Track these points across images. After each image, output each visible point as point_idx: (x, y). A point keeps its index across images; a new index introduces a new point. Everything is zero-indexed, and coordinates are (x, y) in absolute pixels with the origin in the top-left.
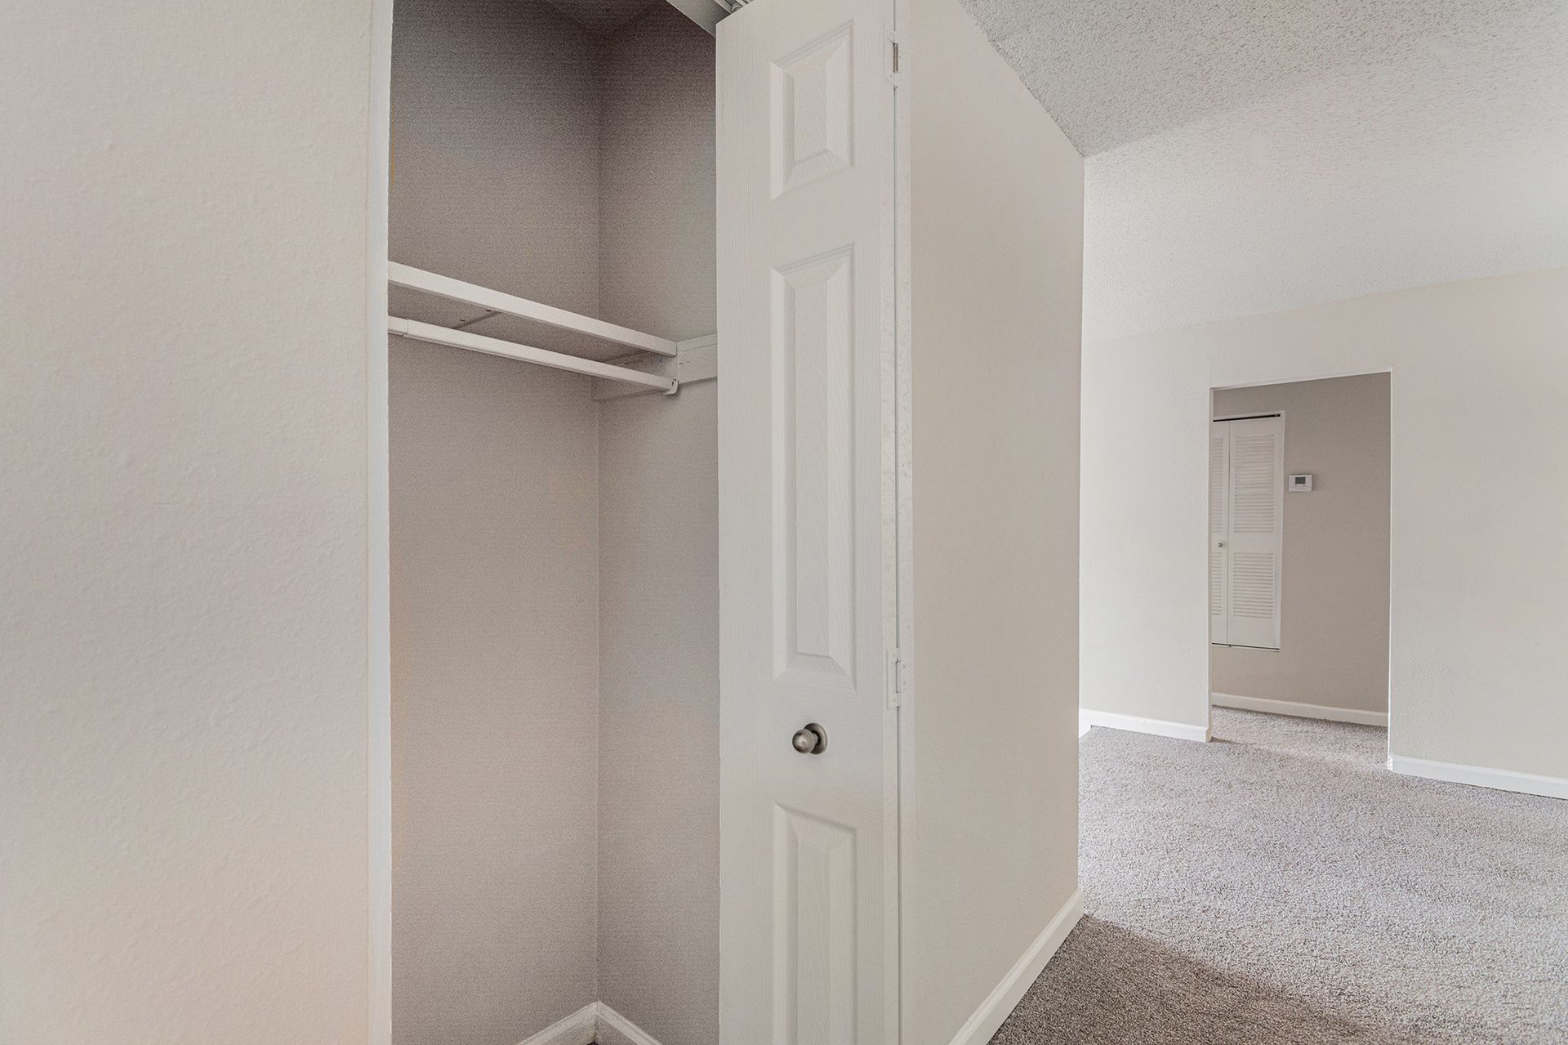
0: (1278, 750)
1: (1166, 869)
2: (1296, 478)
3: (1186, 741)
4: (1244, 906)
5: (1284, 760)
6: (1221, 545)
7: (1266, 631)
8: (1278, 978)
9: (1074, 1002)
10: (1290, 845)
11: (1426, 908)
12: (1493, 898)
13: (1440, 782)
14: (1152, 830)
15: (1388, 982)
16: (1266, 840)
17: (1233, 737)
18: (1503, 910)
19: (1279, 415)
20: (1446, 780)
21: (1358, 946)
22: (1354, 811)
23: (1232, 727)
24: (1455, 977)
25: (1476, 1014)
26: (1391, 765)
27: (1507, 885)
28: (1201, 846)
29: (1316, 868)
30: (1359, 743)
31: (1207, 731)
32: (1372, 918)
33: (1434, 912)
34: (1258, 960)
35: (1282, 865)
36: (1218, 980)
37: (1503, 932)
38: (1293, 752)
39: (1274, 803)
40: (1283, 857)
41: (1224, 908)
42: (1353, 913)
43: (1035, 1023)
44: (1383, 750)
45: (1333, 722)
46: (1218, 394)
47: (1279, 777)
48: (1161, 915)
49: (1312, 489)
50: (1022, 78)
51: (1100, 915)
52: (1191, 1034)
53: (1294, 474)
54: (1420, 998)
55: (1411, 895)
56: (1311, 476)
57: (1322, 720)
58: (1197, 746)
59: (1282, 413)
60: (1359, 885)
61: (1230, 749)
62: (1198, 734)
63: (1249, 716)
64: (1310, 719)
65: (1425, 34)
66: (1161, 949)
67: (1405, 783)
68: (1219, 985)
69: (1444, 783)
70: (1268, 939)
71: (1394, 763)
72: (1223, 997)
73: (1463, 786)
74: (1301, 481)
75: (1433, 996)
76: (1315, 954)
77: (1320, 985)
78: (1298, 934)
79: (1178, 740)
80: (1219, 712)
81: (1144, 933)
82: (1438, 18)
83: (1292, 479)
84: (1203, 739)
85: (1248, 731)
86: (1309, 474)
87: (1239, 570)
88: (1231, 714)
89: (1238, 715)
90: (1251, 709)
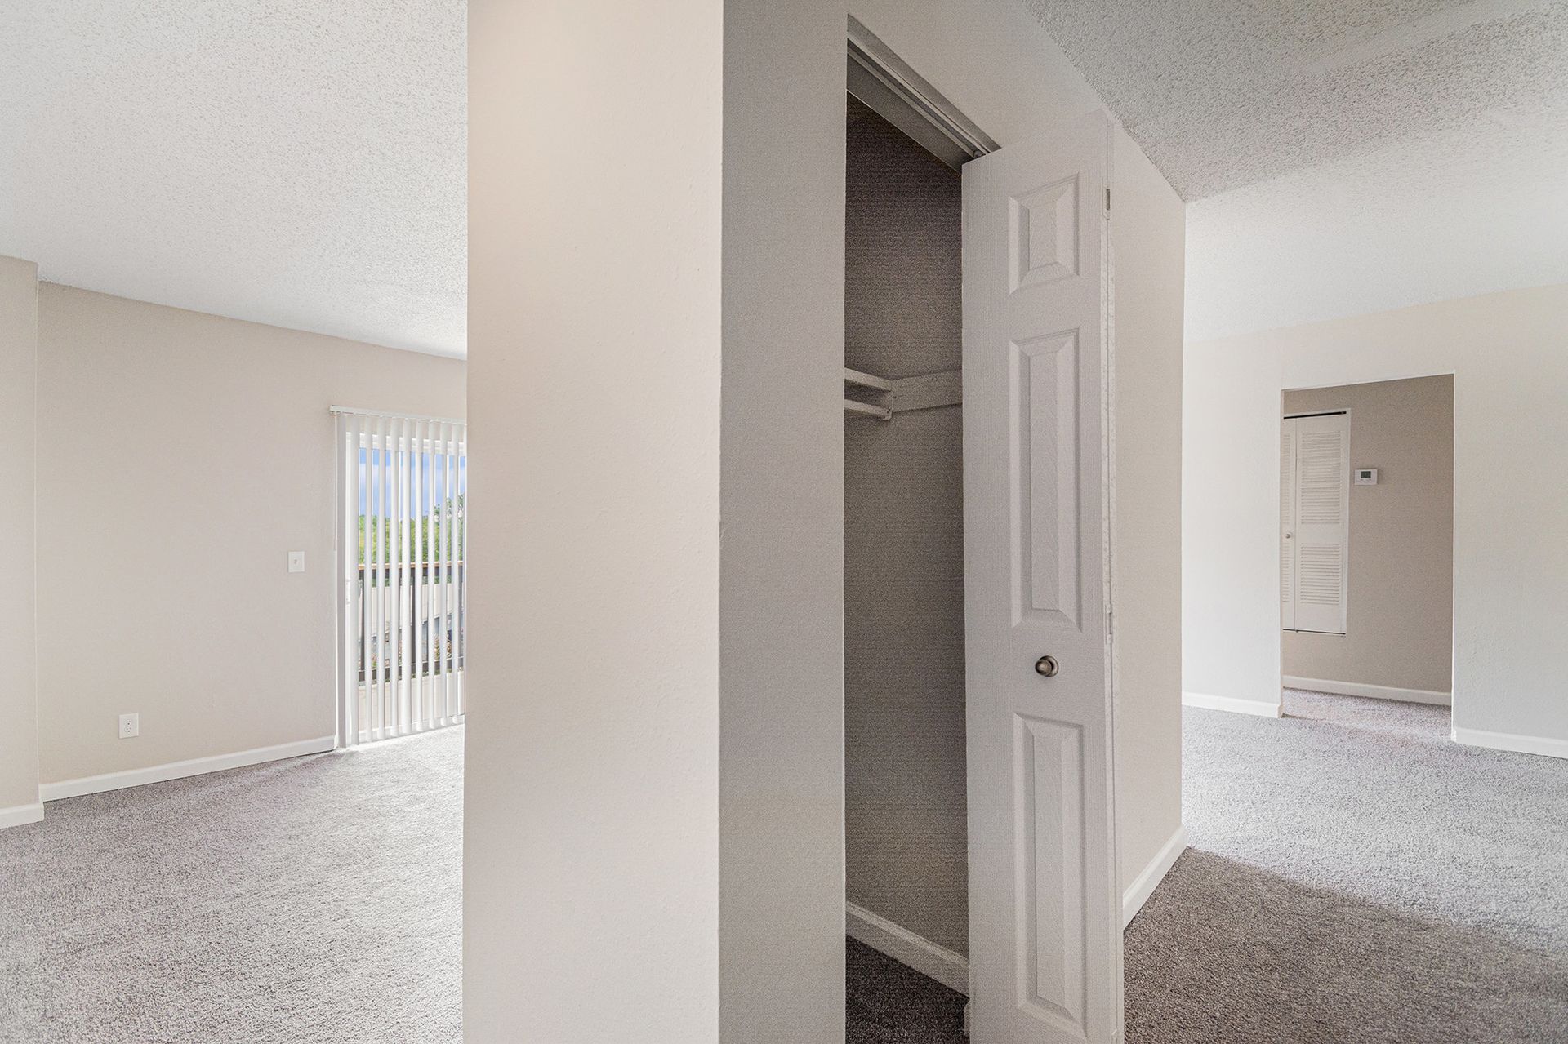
0: (1347, 724)
1: (1254, 815)
2: (1362, 473)
3: (1258, 717)
4: (1326, 843)
5: (1353, 733)
6: (1288, 536)
7: (1333, 617)
8: (1359, 892)
9: (1190, 905)
10: (1363, 799)
11: (1487, 846)
12: (1548, 840)
13: (1501, 752)
14: (1237, 786)
15: (1454, 897)
16: (1341, 795)
17: (1304, 714)
18: (1557, 848)
19: (1345, 413)
20: (1507, 750)
21: (1427, 872)
22: (1421, 774)
23: (1298, 705)
24: (1512, 895)
25: (1530, 919)
26: (1455, 736)
27: (1561, 830)
28: (1282, 799)
29: (1388, 817)
30: (1424, 719)
31: (1279, 708)
32: (1440, 853)
33: (1494, 850)
34: (1341, 880)
35: (1357, 814)
36: (1308, 893)
37: (1556, 864)
38: (1361, 726)
39: (1346, 768)
40: (1357, 809)
41: (1307, 844)
42: (1422, 849)
43: (1161, 918)
44: (1447, 725)
45: (1398, 701)
46: (1288, 395)
47: (1350, 747)
48: (1254, 848)
49: (1378, 483)
50: (1144, 151)
51: (1202, 847)
52: (1290, 927)
53: (1358, 469)
54: (1482, 908)
55: (1474, 837)
56: (1376, 470)
57: (1387, 700)
58: (1270, 721)
59: (1348, 410)
60: (1427, 830)
61: (1301, 724)
62: (1271, 710)
63: (1317, 696)
64: (1376, 699)
65: (1489, 107)
66: (1257, 871)
67: (1467, 752)
68: (1309, 897)
69: (1505, 752)
70: (1349, 866)
71: (1457, 734)
72: (1314, 904)
73: (1523, 754)
74: (1366, 475)
75: (1493, 907)
76: (1390, 877)
77: (1396, 898)
78: (1374, 863)
79: (1251, 716)
80: (1287, 692)
81: (1241, 861)
82: (1501, 96)
83: (1358, 473)
84: (1276, 715)
85: (1319, 708)
86: (1375, 468)
87: (1306, 559)
88: (1299, 694)
89: (1307, 695)
90: (1317, 690)
